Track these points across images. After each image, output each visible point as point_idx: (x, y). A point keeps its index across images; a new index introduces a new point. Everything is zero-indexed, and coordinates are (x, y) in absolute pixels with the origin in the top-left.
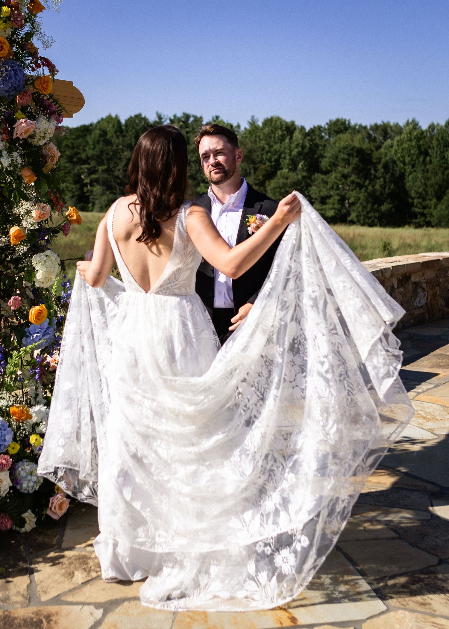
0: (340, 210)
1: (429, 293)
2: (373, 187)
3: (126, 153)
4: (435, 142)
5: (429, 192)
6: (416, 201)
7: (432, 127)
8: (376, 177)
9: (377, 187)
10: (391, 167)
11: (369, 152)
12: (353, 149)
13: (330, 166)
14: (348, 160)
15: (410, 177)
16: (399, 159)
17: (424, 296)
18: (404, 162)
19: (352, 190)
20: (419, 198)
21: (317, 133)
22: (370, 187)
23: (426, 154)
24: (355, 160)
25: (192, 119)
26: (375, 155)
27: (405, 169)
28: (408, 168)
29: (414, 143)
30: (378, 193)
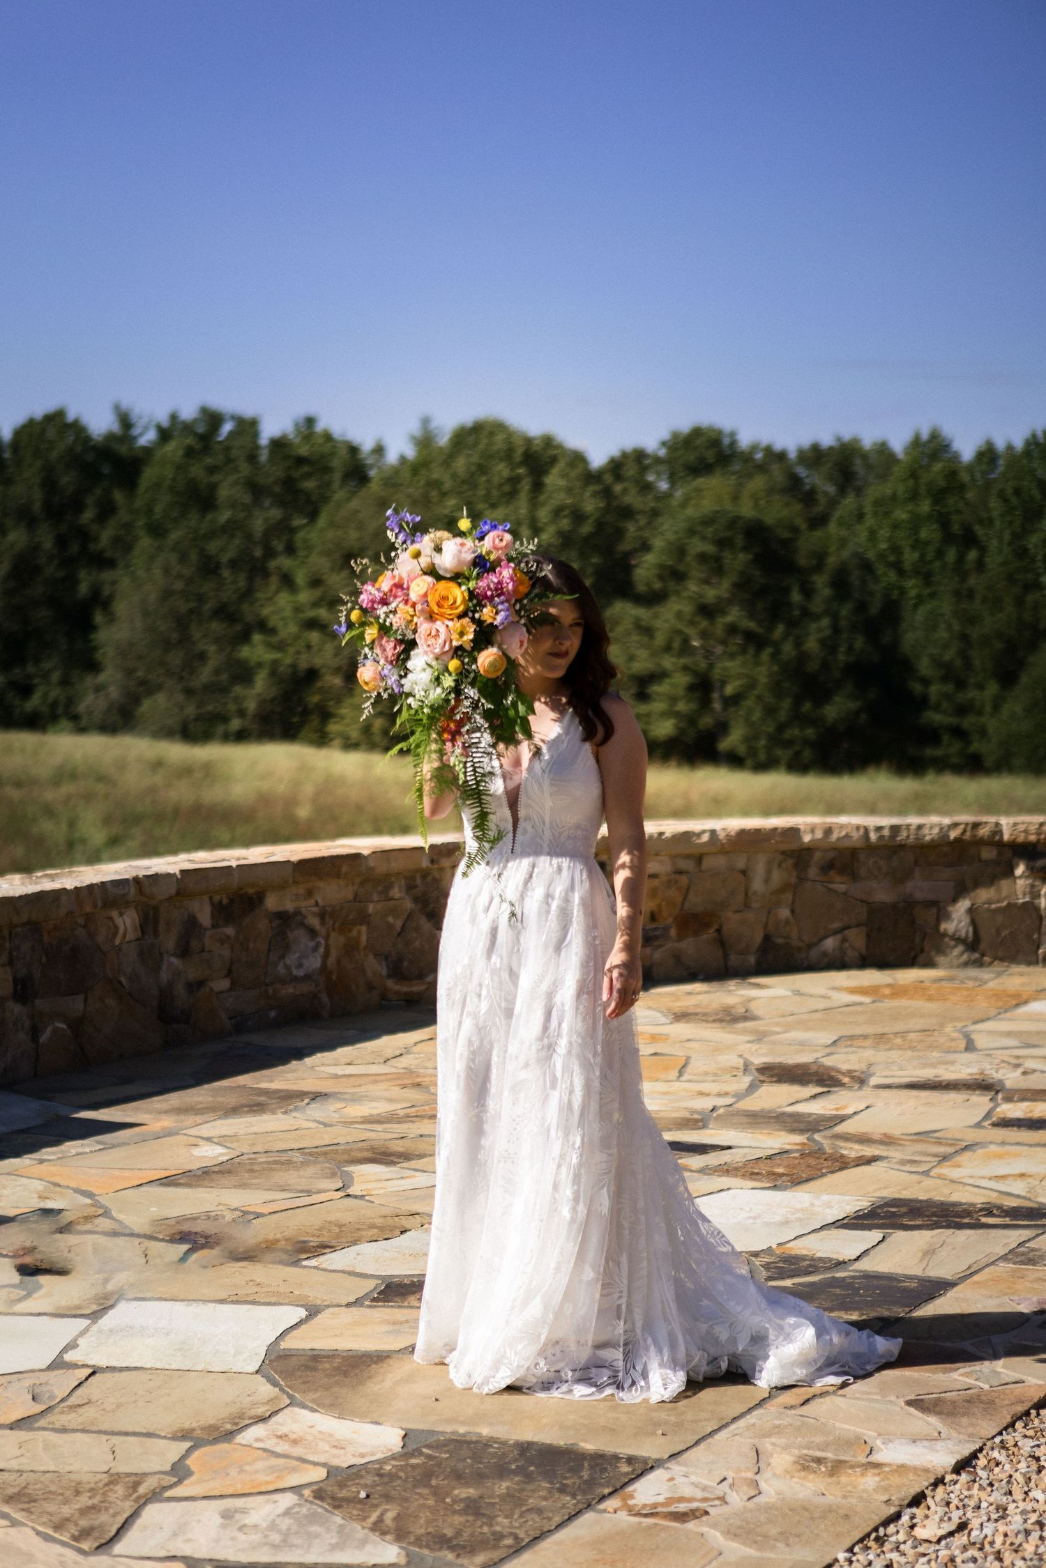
0: (691, 720)
1: (331, 941)
2: (798, 644)
3: (12, 537)
4: (994, 504)
5: (977, 663)
6: (934, 689)
7: (987, 455)
8: (806, 614)
9: (812, 644)
10: (857, 583)
11: (785, 535)
12: (733, 522)
13: (661, 577)
14: (717, 559)
15: (920, 615)
16: (881, 556)
17: (315, 949)
18: (898, 567)
19: (732, 656)
20: (945, 679)
21: (630, 471)
22: (788, 649)
23: (969, 539)
24: (738, 561)
25: (227, 427)
26: (808, 542)
27: (903, 591)
28: (912, 586)
29: (925, 507)
30: (813, 666)
